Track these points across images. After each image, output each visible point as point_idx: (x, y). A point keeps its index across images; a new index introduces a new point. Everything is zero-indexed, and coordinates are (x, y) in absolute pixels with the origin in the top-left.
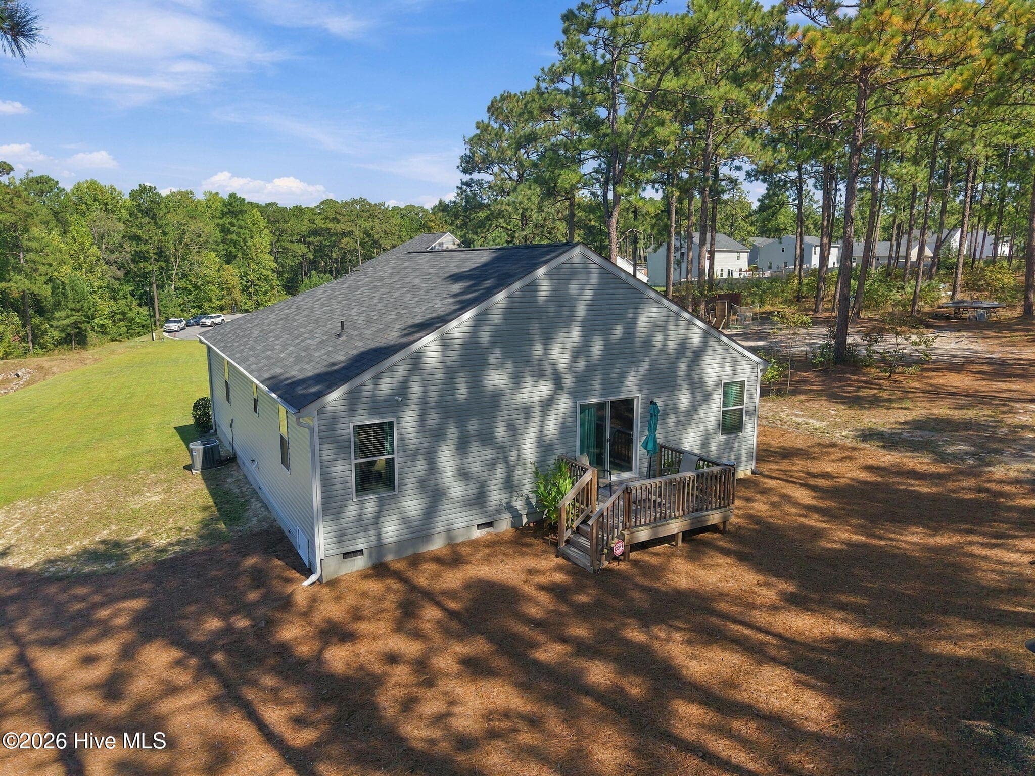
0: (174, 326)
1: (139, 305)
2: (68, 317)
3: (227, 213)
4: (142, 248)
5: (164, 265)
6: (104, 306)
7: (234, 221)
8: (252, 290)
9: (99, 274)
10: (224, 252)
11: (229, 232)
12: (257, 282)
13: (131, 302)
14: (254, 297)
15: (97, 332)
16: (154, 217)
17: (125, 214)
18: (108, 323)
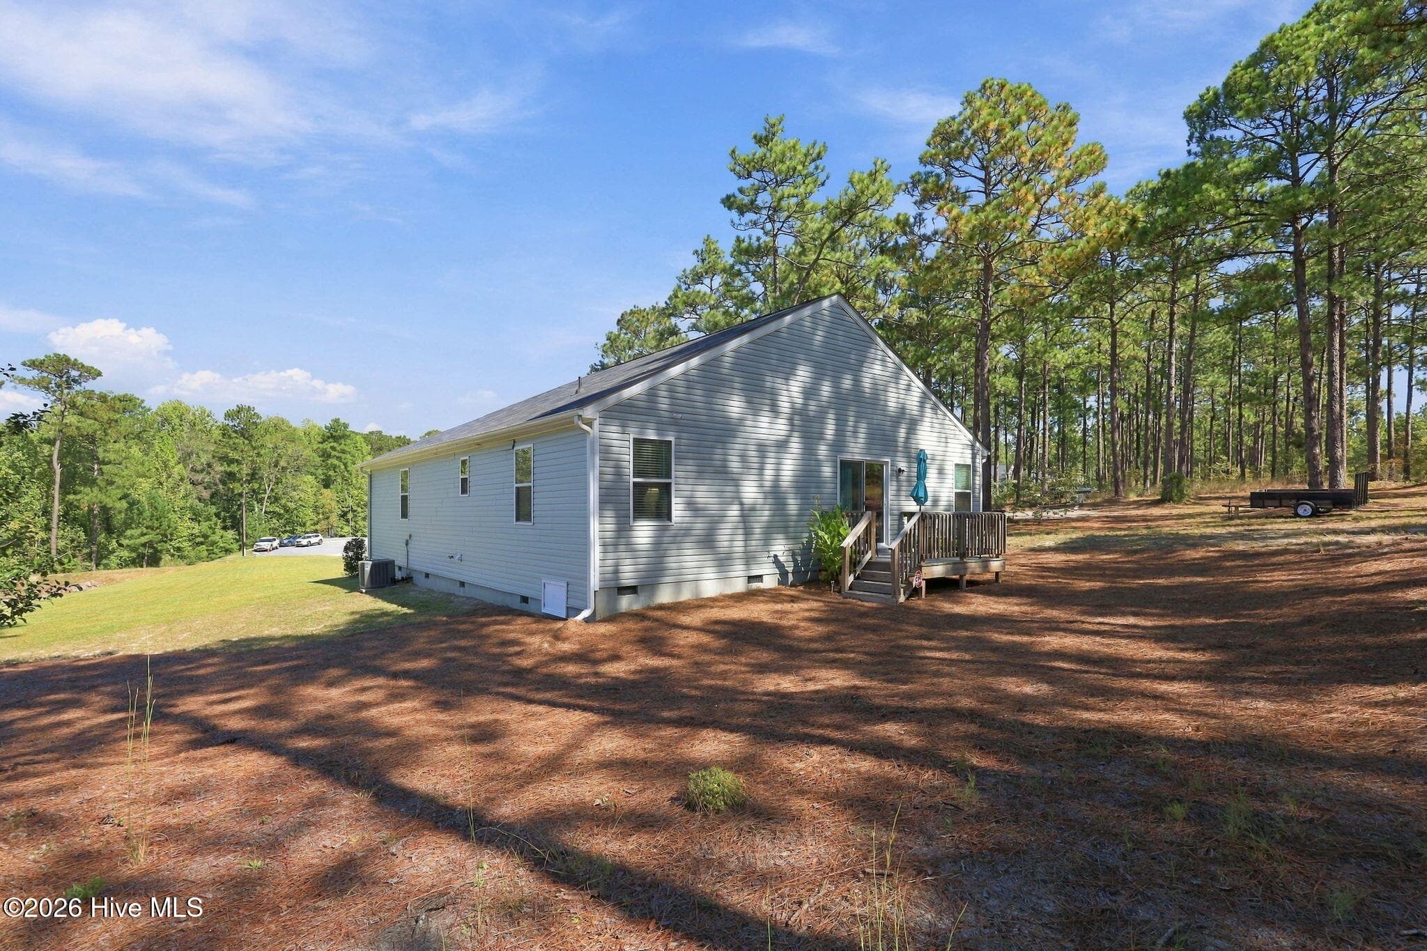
0: (266, 545)
1: (225, 528)
2: (143, 535)
3: (329, 438)
4: (234, 468)
5: (256, 486)
6: (185, 527)
7: (335, 445)
8: (350, 516)
9: (182, 493)
10: (322, 477)
11: (329, 456)
12: (355, 508)
13: (216, 524)
14: (352, 524)
15: (173, 555)
16: (249, 438)
17: (216, 434)
18: (185, 545)
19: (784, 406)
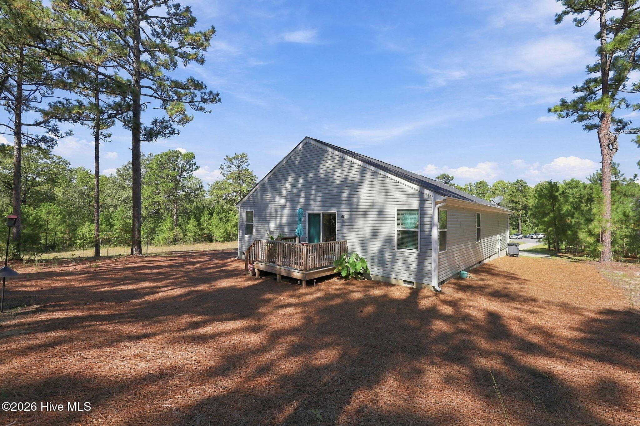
19: (284, 193)
